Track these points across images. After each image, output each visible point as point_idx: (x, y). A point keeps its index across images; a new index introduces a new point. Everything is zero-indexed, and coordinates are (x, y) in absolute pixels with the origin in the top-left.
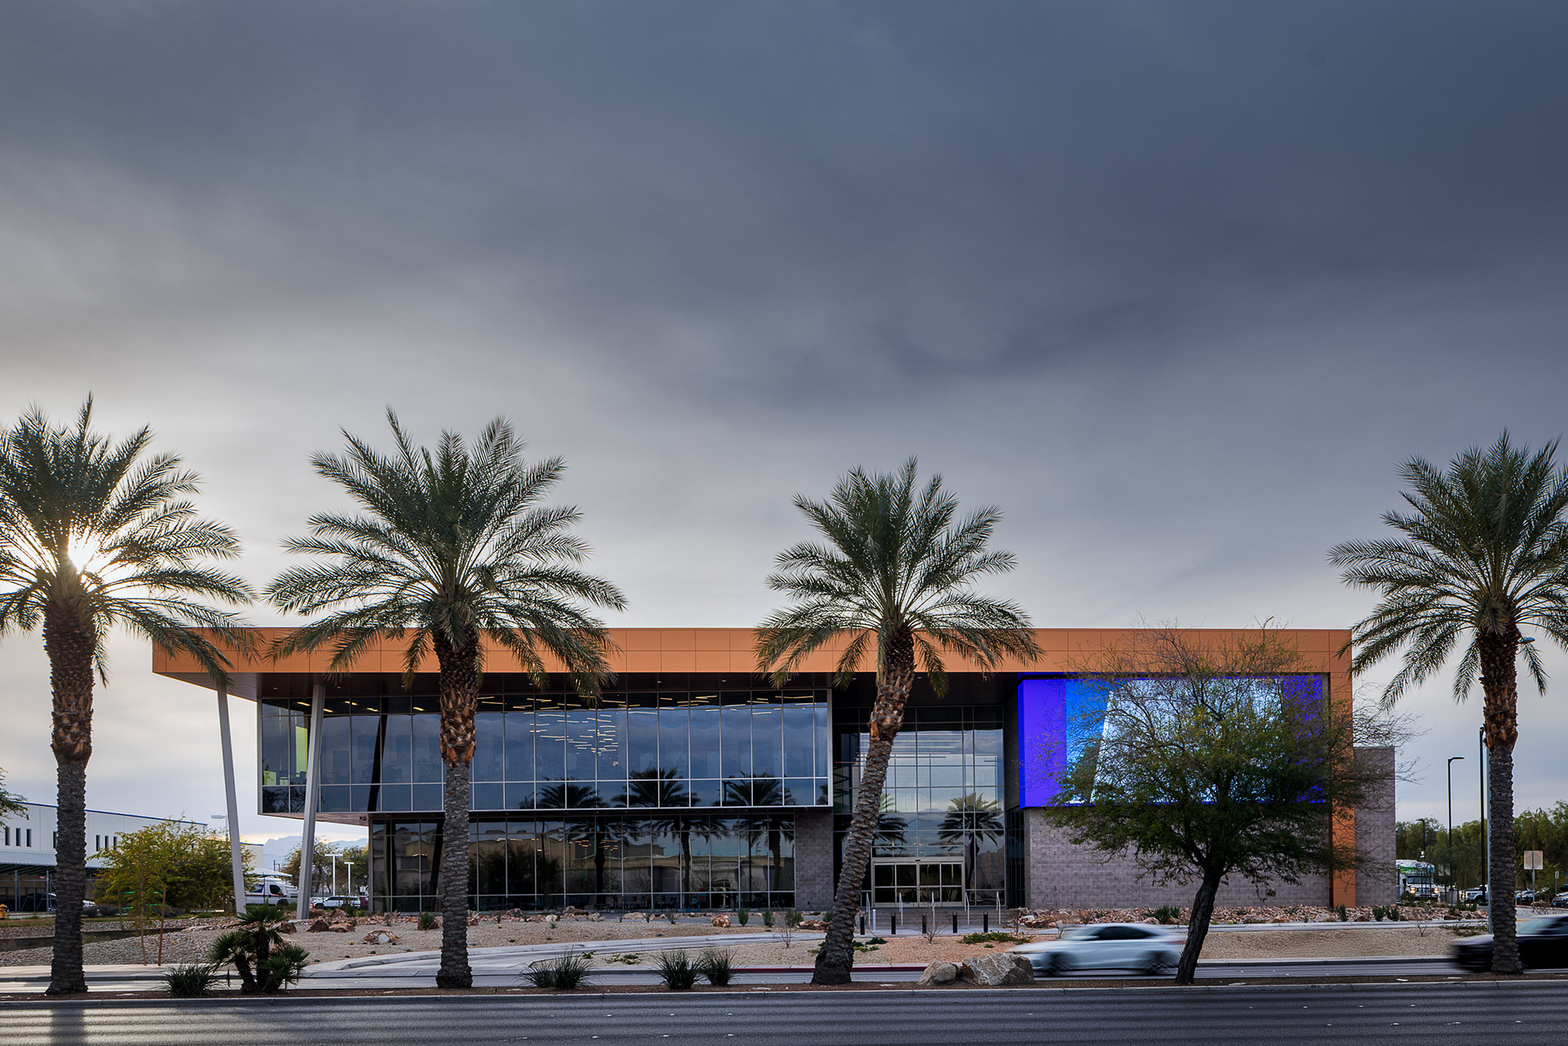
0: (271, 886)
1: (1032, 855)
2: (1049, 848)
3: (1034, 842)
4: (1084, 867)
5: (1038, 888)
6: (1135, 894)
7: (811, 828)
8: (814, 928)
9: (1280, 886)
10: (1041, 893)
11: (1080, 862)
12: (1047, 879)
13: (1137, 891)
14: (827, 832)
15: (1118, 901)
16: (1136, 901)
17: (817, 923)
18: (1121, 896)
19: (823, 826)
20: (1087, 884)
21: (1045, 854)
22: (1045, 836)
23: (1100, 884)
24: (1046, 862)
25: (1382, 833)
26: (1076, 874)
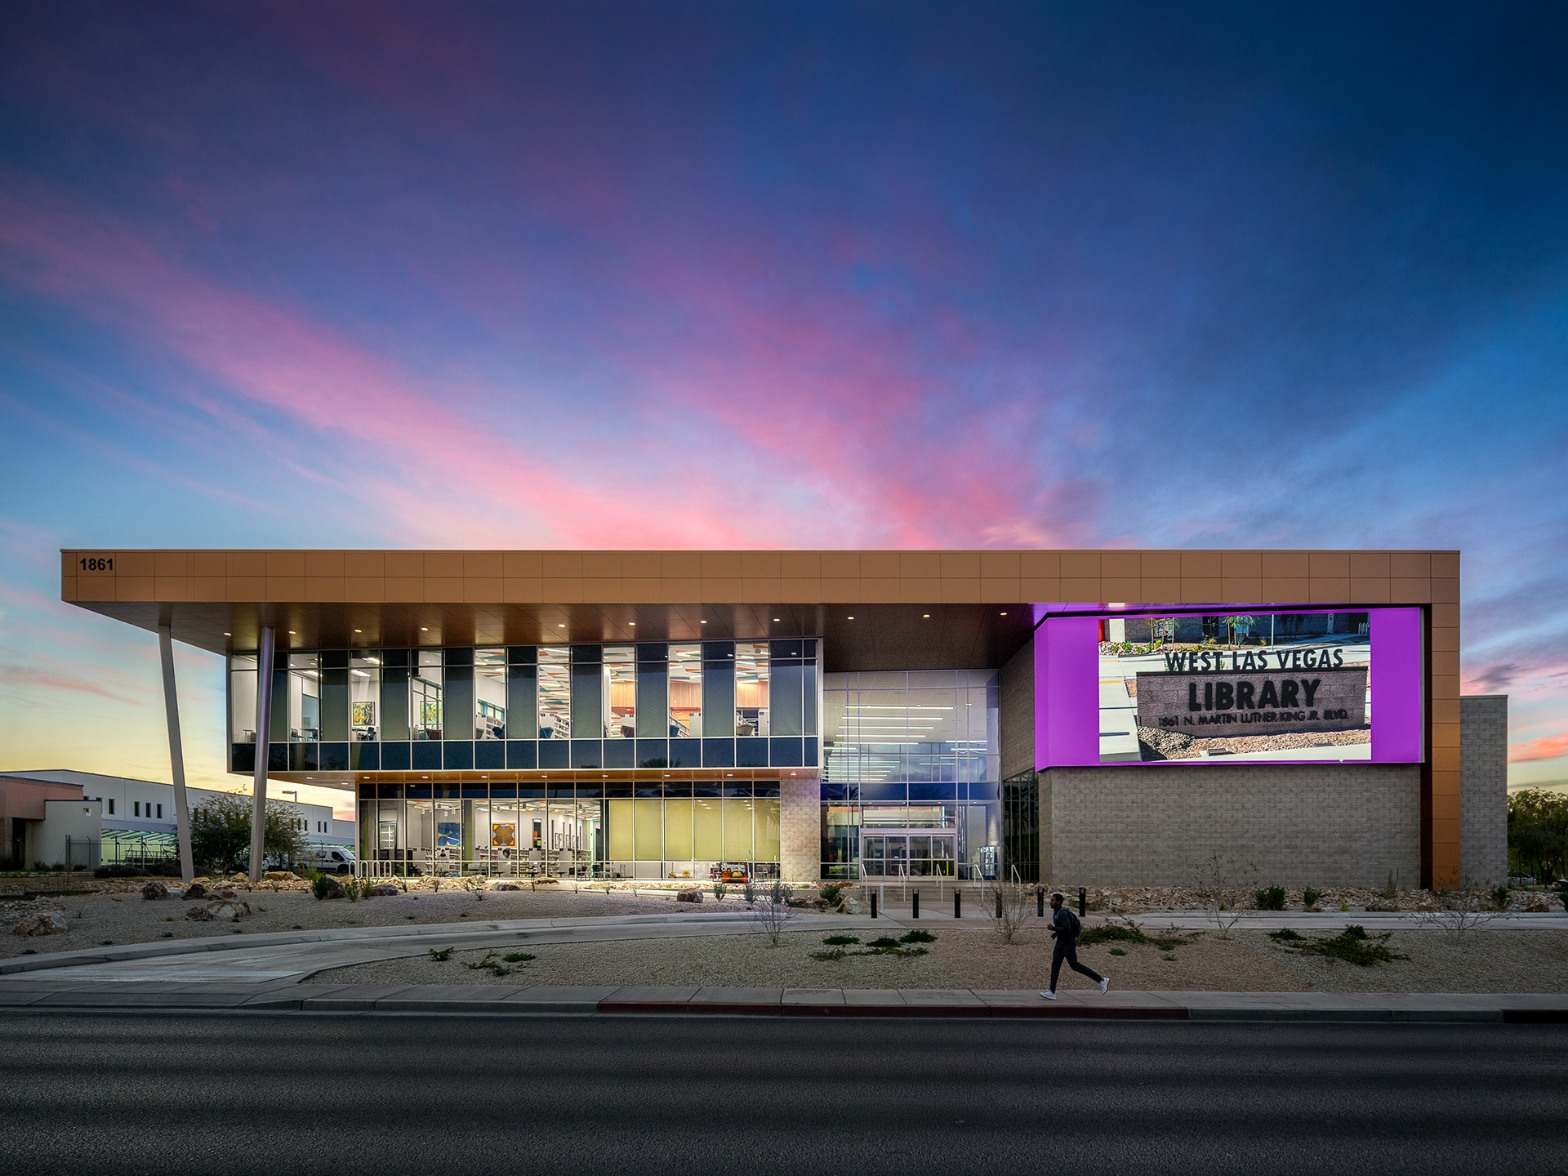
0: (333, 853)
1: (1053, 824)
2: (1074, 815)
3: (1056, 808)
4: (1116, 837)
5: (1061, 862)
6: (1177, 870)
7: (798, 796)
8: (807, 906)
9: (1357, 863)
10: (1064, 867)
11: (1111, 832)
12: (1071, 852)
13: (1179, 866)
14: (815, 801)
15: (1157, 878)
16: (1178, 878)
17: (810, 899)
18: (1161, 873)
19: (811, 793)
20: (1120, 857)
21: (1069, 822)
22: (1070, 801)
23: (1135, 858)
24: (1070, 832)
25: (1490, 801)
26: (1107, 846)
